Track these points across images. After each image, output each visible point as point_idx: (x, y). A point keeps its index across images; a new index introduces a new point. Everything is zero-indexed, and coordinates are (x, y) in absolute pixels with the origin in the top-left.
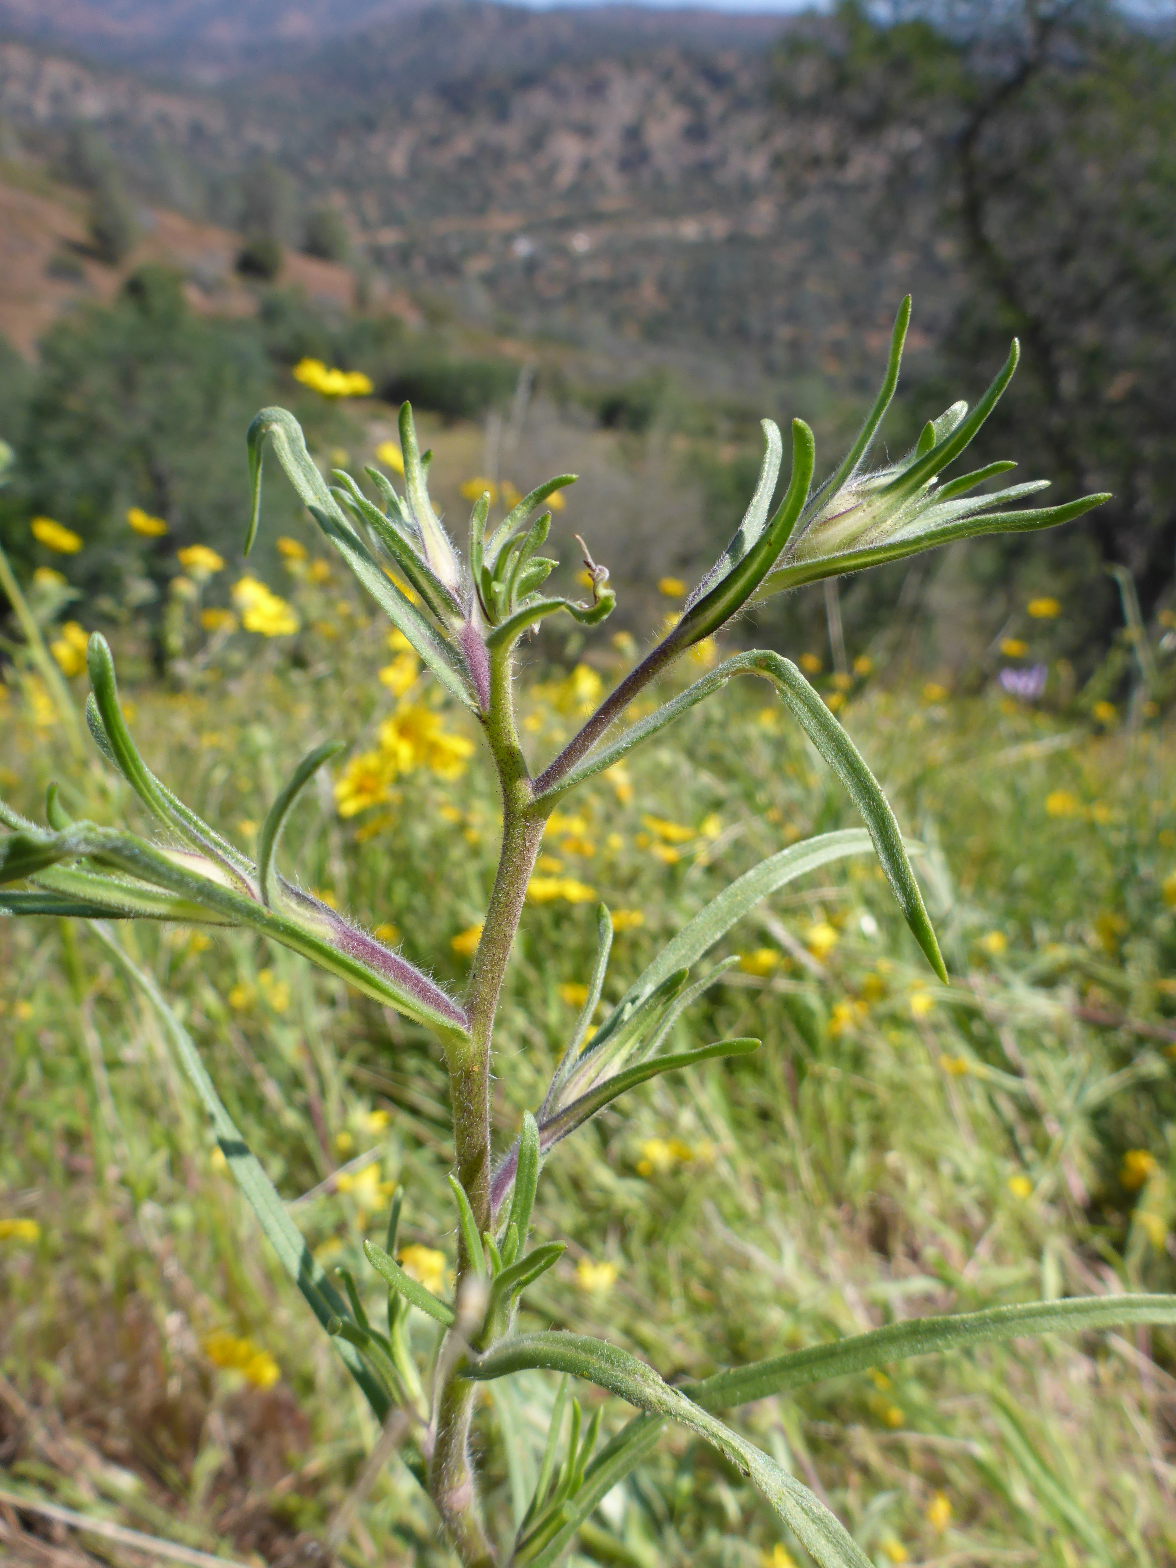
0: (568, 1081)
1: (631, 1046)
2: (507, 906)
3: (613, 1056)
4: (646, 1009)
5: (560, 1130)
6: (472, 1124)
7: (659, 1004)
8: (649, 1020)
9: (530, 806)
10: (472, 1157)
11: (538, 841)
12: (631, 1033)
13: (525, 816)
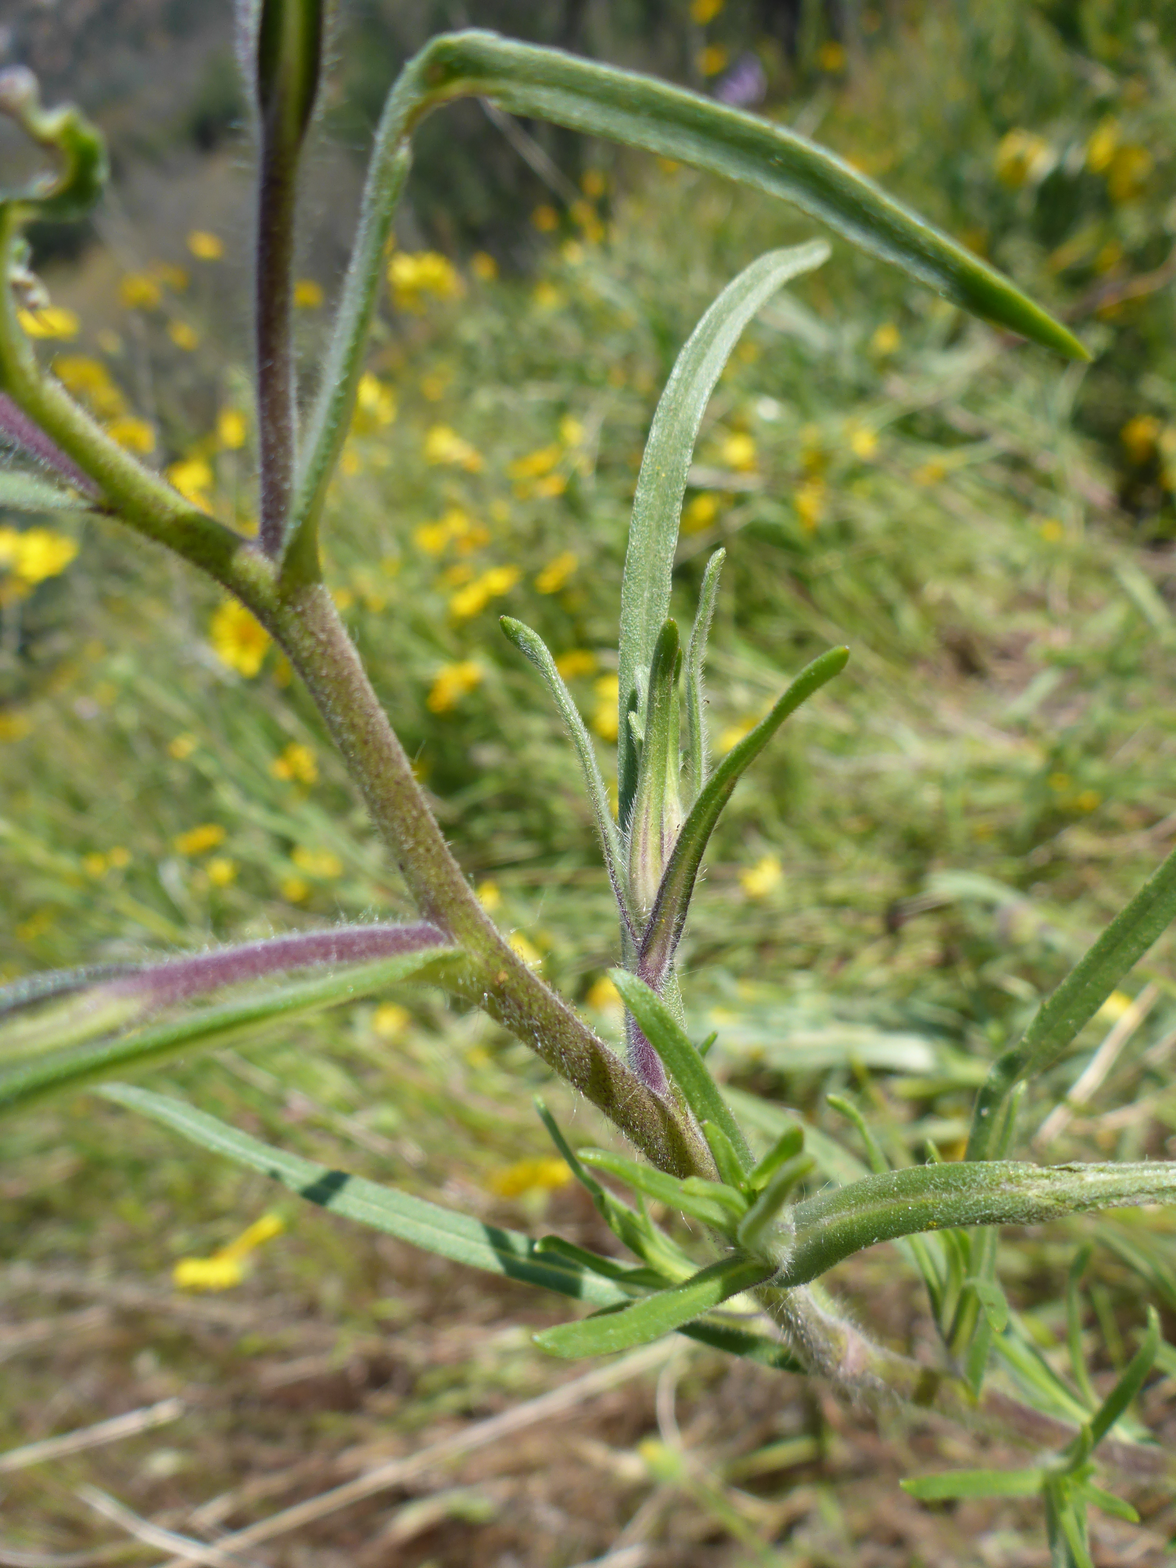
0: (631, 870)
1: (673, 763)
2: (366, 742)
3: (662, 798)
4: (657, 708)
5: (667, 937)
6: (555, 1038)
7: (669, 690)
8: (672, 718)
9: (281, 580)
10: (588, 1070)
11: (335, 620)
12: (663, 752)
13: (285, 599)
